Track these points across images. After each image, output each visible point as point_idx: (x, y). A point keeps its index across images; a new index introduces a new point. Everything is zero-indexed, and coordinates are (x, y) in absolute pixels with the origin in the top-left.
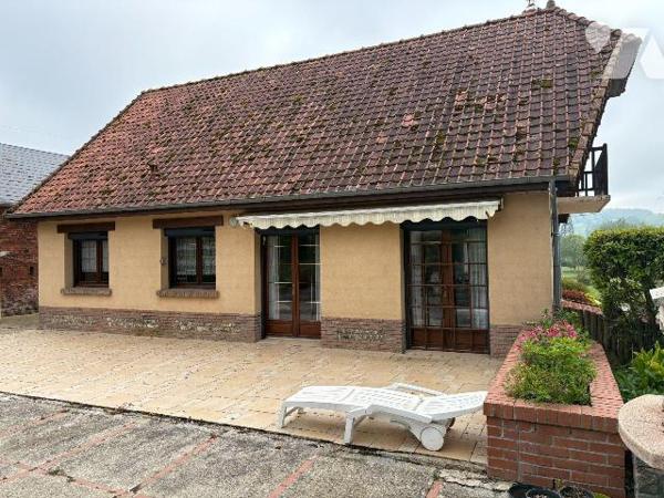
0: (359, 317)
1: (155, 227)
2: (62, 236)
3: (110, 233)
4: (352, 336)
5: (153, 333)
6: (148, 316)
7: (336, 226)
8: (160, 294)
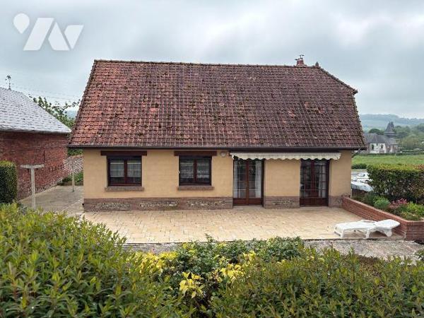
0: (283, 196)
1: (176, 155)
2: (105, 157)
3: (143, 157)
4: (280, 204)
5: (173, 208)
6: (170, 200)
7: (272, 160)
8: (179, 189)
